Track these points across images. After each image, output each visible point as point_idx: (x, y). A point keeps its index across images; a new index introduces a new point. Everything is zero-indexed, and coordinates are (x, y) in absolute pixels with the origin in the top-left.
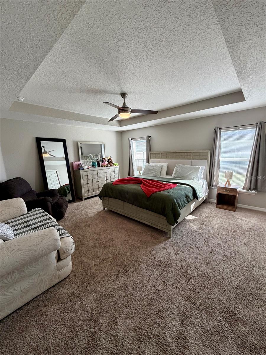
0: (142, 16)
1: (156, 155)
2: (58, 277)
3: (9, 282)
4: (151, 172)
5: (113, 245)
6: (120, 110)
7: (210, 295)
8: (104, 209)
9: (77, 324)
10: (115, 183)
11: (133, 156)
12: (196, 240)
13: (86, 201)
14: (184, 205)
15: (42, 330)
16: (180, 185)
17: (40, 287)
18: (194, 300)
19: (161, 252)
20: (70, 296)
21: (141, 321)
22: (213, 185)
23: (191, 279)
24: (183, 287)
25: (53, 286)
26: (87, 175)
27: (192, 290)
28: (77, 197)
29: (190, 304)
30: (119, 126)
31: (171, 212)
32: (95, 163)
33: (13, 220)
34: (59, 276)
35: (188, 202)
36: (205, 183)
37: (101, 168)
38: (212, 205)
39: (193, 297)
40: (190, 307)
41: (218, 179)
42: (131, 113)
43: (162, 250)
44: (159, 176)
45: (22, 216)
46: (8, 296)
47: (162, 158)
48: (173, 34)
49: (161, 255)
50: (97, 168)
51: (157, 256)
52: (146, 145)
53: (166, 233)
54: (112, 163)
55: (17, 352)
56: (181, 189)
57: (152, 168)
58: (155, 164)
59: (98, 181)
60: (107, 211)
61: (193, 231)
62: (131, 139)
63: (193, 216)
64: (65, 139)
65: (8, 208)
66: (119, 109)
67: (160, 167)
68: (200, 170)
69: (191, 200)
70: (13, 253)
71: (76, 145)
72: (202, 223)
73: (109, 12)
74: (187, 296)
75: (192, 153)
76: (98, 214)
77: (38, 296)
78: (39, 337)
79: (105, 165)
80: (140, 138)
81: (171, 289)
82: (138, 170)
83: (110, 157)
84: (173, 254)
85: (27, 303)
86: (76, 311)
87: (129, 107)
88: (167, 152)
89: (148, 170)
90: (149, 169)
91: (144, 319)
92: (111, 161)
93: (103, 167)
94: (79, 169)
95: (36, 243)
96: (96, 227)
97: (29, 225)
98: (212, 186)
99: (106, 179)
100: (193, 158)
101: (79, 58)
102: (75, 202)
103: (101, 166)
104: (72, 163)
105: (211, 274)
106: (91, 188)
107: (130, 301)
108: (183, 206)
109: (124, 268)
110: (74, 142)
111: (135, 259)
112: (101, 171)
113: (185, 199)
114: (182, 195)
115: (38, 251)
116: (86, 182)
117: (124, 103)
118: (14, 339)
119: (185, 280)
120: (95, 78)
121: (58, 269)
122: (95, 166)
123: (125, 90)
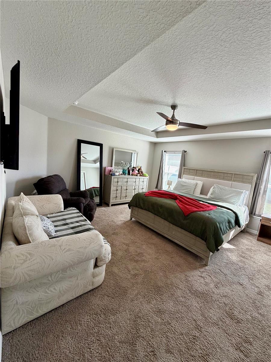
0: (232, 29)
1: (191, 171)
2: (92, 285)
3: (52, 280)
4: (183, 188)
5: (143, 261)
6: (168, 122)
7: (267, 350)
8: (131, 219)
9: (113, 343)
10: (148, 194)
11: (165, 168)
12: (238, 275)
13: (112, 207)
14: (226, 231)
15: (77, 340)
16: (220, 208)
17: (75, 292)
18: (246, 351)
19: (198, 281)
20: (103, 309)
21: (184, 360)
22: (255, 213)
23: (238, 322)
24: (230, 331)
25: (86, 293)
26: (118, 182)
27: (242, 338)
28: (105, 202)
29: (242, 356)
30: (156, 137)
31: (213, 236)
32: (126, 170)
33: (51, 215)
34: (93, 283)
35: (230, 228)
36: (246, 210)
37: (130, 176)
38: (251, 236)
39: (245, 348)
40: (243, 359)
41: (261, 208)
42: (179, 126)
43: (199, 278)
44: (192, 194)
45: (59, 212)
46: (49, 294)
47: (196, 175)
48: (259, 48)
49: (199, 284)
50: (127, 176)
51: (193, 284)
52: (180, 160)
53: (201, 259)
54: (142, 173)
55: (53, 359)
56: (223, 213)
57: (185, 184)
58: (188, 180)
59: (127, 189)
60: (134, 222)
61: (233, 263)
62: (165, 152)
63: (231, 246)
64: (102, 144)
65: (49, 203)
66: (168, 120)
67: (194, 184)
68: (243, 195)
69: (233, 226)
70: (65, 252)
71: (111, 151)
72: (242, 256)
73: (199, 24)
74: (238, 344)
75: (233, 175)
76: (125, 223)
77: (72, 300)
78: (75, 348)
79: (135, 174)
80: (174, 152)
81: (215, 329)
82: (168, 184)
83: (140, 166)
84: (212, 285)
85: (62, 305)
86: (110, 327)
87: (178, 119)
88: (204, 170)
89: (180, 186)
90: (182, 185)
91: (187, 359)
92: (141, 171)
93: (133, 175)
94: (111, 175)
95: (84, 246)
96: (125, 237)
97: (67, 224)
98: (253, 214)
99: (134, 189)
100: (234, 180)
101: (146, 68)
102: (102, 207)
103: (131, 174)
104: (105, 168)
105: (263, 322)
106: (119, 195)
107: (168, 332)
108: (225, 233)
109: (158, 290)
110: (110, 147)
111: (169, 282)
112: (131, 179)
113: (227, 224)
114: (225, 220)
115: (86, 255)
116: (115, 188)
117: (173, 115)
118: (50, 343)
119: (231, 321)
120: (153, 88)
121: (94, 276)
122: (126, 174)
123: (178, 102)
